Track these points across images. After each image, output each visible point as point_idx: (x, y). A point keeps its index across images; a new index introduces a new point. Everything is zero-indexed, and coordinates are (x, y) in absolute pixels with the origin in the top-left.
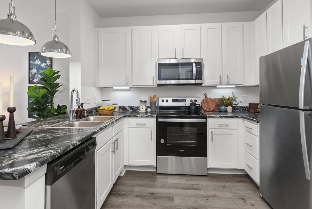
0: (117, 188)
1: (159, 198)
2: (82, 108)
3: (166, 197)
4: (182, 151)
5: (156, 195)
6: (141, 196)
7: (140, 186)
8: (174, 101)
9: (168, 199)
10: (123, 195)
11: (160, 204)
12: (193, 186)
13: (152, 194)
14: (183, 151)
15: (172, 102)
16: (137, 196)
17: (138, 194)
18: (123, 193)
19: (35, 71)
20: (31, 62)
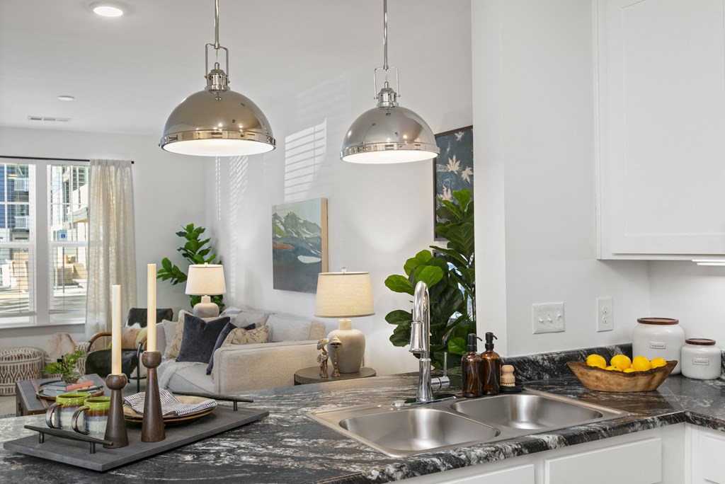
19: (447, 196)
20: (439, 166)
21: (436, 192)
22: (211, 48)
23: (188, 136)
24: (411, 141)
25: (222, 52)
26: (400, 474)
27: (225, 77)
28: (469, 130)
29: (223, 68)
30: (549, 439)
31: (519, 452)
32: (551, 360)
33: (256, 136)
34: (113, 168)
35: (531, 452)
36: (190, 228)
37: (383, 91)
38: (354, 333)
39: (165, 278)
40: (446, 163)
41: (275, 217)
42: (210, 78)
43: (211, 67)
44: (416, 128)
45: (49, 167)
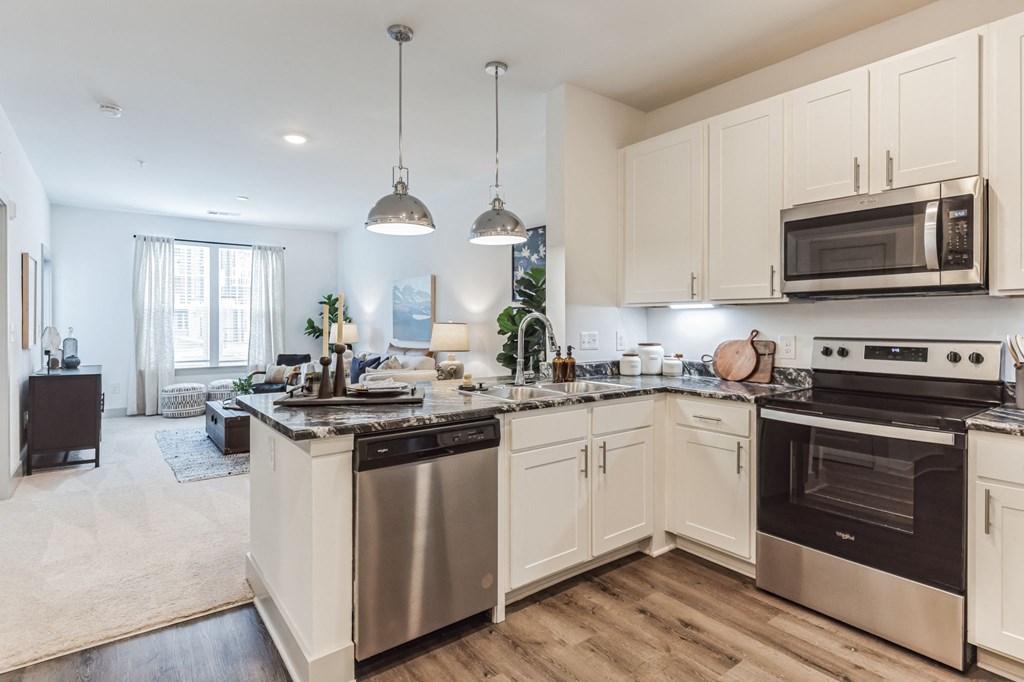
0: (614, 573)
1: (696, 642)
2: (570, 358)
3: (718, 651)
4: (847, 536)
5: (695, 632)
6: (652, 616)
7: (674, 594)
8: (871, 353)
9: (718, 657)
10: (614, 595)
11: (682, 656)
12: (855, 671)
13: (687, 625)
14: (853, 538)
15: (866, 357)
16: (642, 611)
17: (650, 608)
18: (617, 590)
19: (520, 274)
20: (516, 253)
21: (513, 270)
22: (397, 170)
23: (383, 221)
24: (513, 230)
25: (404, 171)
26: (518, 409)
27: (405, 187)
28: (544, 228)
29: (405, 180)
30: (596, 395)
31: (579, 401)
32: (591, 366)
33: (425, 223)
34: (269, 252)
35: (586, 402)
36: (329, 297)
37: (495, 200)
38: (457, 362)
39: (310, 333)
40: (521, 251)
41: (396, 288)
42: (396, 187)
43: (397, 180)
44: (516, 223)
45: (220, 249)
